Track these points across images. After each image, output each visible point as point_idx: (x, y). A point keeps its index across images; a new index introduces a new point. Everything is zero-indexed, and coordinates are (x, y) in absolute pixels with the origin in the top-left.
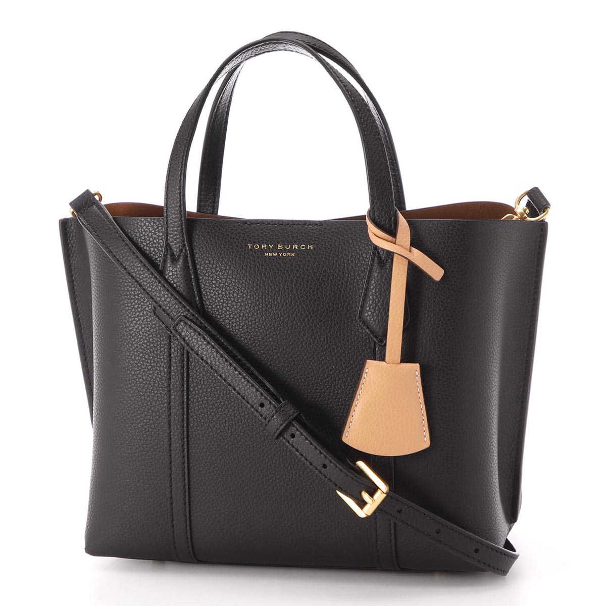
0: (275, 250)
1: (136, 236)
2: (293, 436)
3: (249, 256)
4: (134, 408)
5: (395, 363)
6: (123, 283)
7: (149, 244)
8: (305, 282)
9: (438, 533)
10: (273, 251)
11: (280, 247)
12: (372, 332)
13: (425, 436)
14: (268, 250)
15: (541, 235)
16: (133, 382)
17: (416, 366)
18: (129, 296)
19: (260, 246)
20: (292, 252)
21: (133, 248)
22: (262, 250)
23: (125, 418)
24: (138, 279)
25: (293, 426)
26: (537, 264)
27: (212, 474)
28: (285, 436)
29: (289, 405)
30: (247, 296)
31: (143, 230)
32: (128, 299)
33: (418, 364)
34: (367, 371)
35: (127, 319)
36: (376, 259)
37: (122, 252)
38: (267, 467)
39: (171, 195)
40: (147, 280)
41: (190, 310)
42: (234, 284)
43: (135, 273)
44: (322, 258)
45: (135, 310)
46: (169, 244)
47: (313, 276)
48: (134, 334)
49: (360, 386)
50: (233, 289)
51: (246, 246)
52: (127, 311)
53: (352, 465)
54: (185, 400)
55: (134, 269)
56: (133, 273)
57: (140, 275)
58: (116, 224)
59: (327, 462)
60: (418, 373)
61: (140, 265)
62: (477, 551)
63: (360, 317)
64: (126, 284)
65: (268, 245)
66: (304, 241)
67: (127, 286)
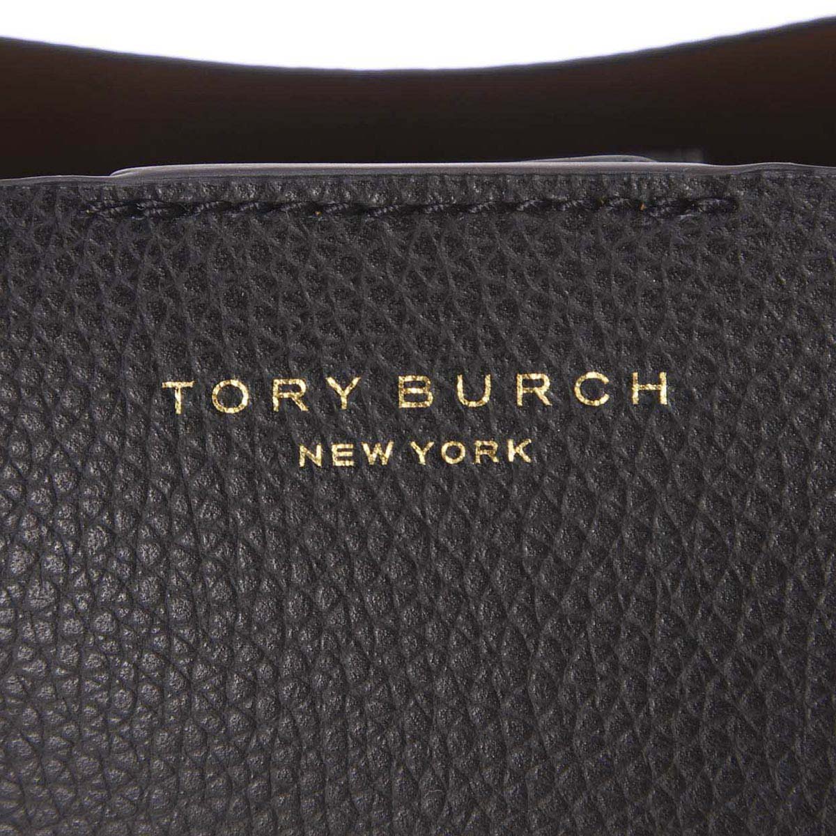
8: (624, 658)
30: (174, 770)
42: (70, 685)
44: (751, 467)
47: (682, 611)
50: (69, 717)
65: (318, 381)
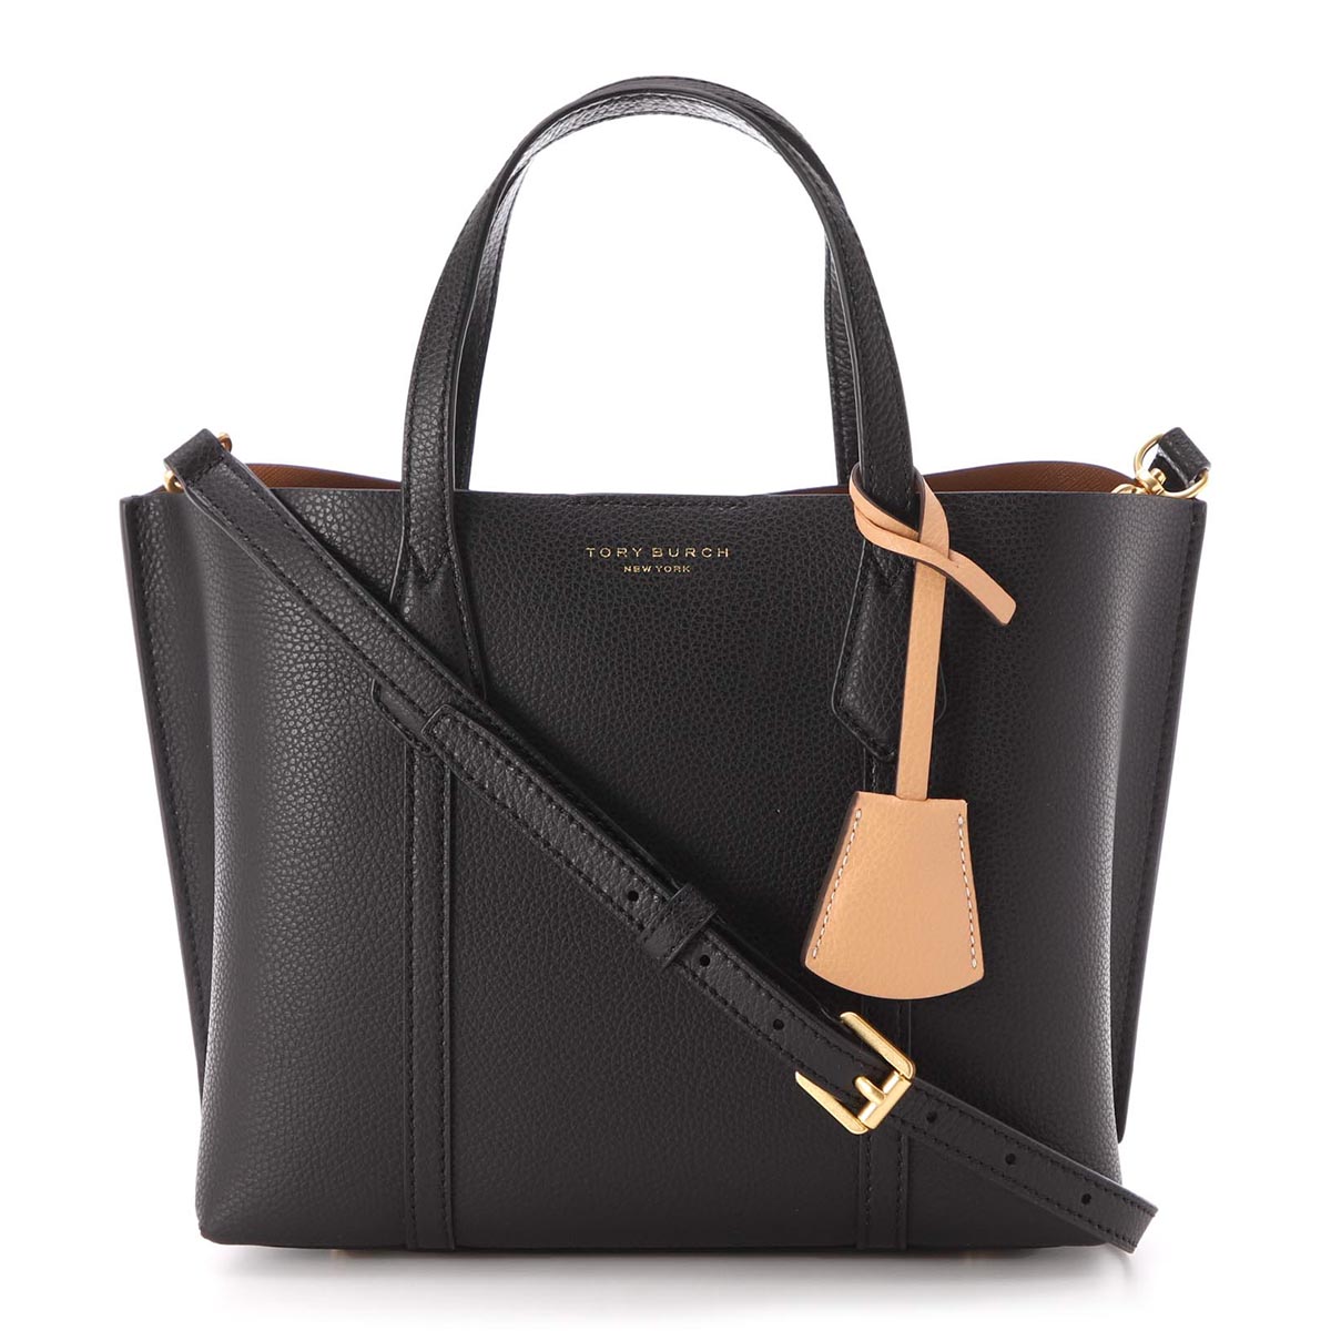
0: (646, 559)
1: (329, 530)
2: (705, 961)
3: (589, 571)
4: (326, 911)
5: (917, 798)
6: (299, 636)
7: (361, 547)
9: (1009, 1163)
10: (641, 563)
11: (657, 553)
12: (865, 734)
13: (973, 957)
14: (632, 559)
15: (1192, 529)
16: (324, 854)
17: (961, 806)
18: (314, 665)
19: (614, 552)
20: (682, 563)
21: (326, 556)
22: (618, 559)
23: (303, 933)
24: (341, 626)
25: (707, 939)
26: (1183, 590)
27: (504, 1052)
28: (687, 963)
29: (694, 893)
31: (346, 517)
32: (313, 671)
33: (964, 801)
34: (858, 815)
35: (308, 715)
36: (870, 576)
37: (301, 564)
38: (628, 1033)
39: (420, 439)
40: (361, 628)
41: (463, 691)
43: (334, 610)
45: (328, 695)
46: (411, 548)
48: (325, 748)
49: (844, 847)
51: (582, 551)
52: (310, 696)
53: (834, 1020)
54: (447, 890)
55: (329, 603)
56: (328, 611)
57: (344, 616)
58: (280, 504)
59: (784, 1016)
60: (963, 820)
61: (342, 595)
62: (1086, 1199)
63: (837, 703)
64: (306, 638)
66: (708, 539)
67: (310, 640)
